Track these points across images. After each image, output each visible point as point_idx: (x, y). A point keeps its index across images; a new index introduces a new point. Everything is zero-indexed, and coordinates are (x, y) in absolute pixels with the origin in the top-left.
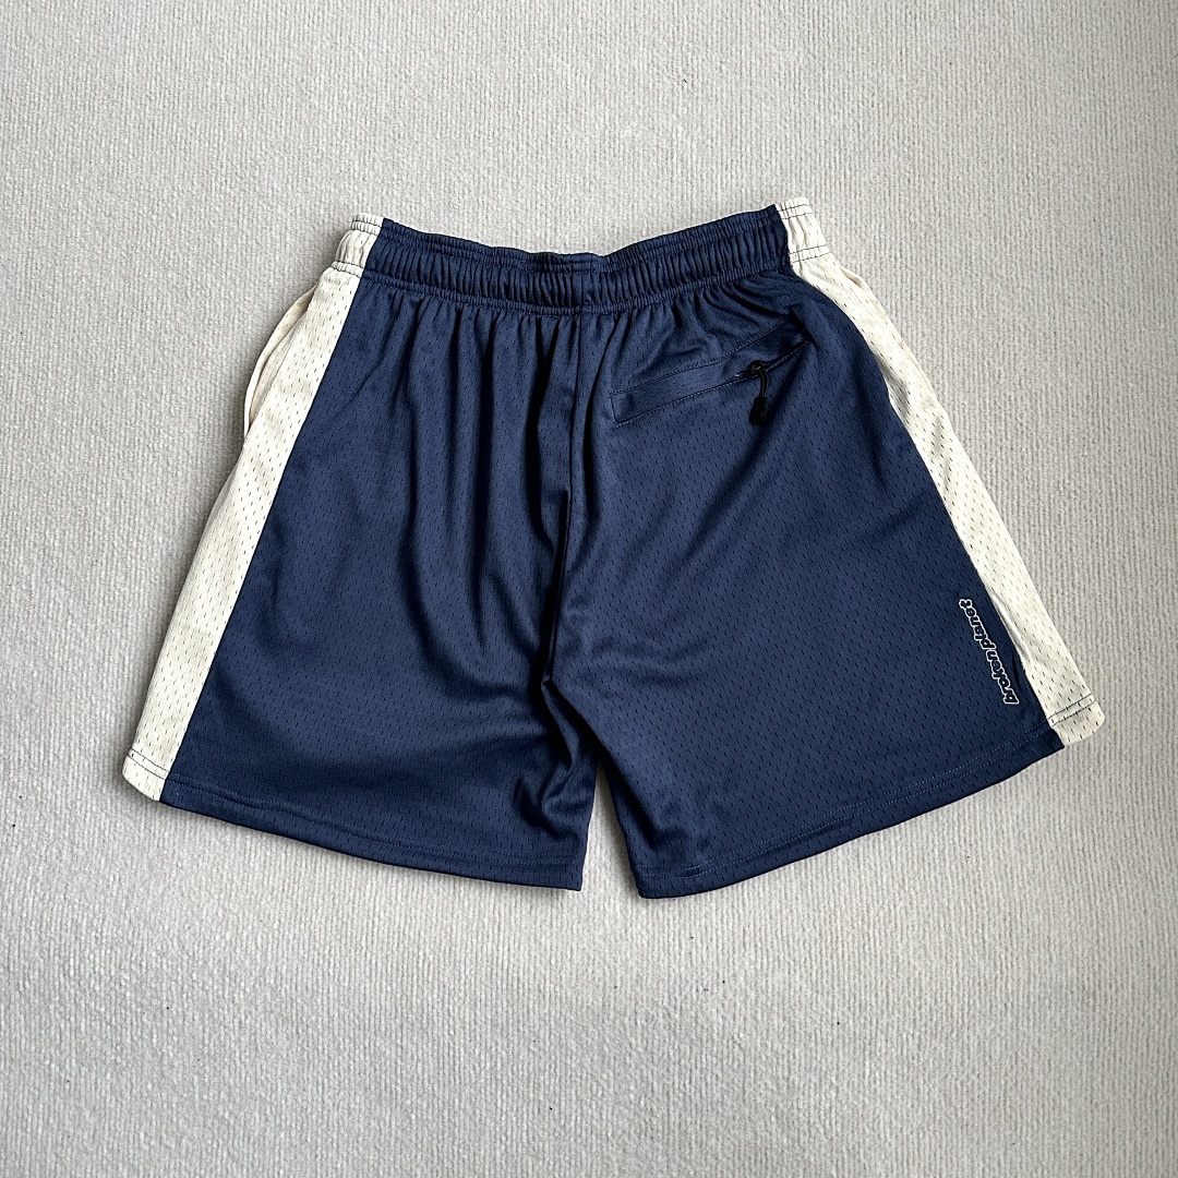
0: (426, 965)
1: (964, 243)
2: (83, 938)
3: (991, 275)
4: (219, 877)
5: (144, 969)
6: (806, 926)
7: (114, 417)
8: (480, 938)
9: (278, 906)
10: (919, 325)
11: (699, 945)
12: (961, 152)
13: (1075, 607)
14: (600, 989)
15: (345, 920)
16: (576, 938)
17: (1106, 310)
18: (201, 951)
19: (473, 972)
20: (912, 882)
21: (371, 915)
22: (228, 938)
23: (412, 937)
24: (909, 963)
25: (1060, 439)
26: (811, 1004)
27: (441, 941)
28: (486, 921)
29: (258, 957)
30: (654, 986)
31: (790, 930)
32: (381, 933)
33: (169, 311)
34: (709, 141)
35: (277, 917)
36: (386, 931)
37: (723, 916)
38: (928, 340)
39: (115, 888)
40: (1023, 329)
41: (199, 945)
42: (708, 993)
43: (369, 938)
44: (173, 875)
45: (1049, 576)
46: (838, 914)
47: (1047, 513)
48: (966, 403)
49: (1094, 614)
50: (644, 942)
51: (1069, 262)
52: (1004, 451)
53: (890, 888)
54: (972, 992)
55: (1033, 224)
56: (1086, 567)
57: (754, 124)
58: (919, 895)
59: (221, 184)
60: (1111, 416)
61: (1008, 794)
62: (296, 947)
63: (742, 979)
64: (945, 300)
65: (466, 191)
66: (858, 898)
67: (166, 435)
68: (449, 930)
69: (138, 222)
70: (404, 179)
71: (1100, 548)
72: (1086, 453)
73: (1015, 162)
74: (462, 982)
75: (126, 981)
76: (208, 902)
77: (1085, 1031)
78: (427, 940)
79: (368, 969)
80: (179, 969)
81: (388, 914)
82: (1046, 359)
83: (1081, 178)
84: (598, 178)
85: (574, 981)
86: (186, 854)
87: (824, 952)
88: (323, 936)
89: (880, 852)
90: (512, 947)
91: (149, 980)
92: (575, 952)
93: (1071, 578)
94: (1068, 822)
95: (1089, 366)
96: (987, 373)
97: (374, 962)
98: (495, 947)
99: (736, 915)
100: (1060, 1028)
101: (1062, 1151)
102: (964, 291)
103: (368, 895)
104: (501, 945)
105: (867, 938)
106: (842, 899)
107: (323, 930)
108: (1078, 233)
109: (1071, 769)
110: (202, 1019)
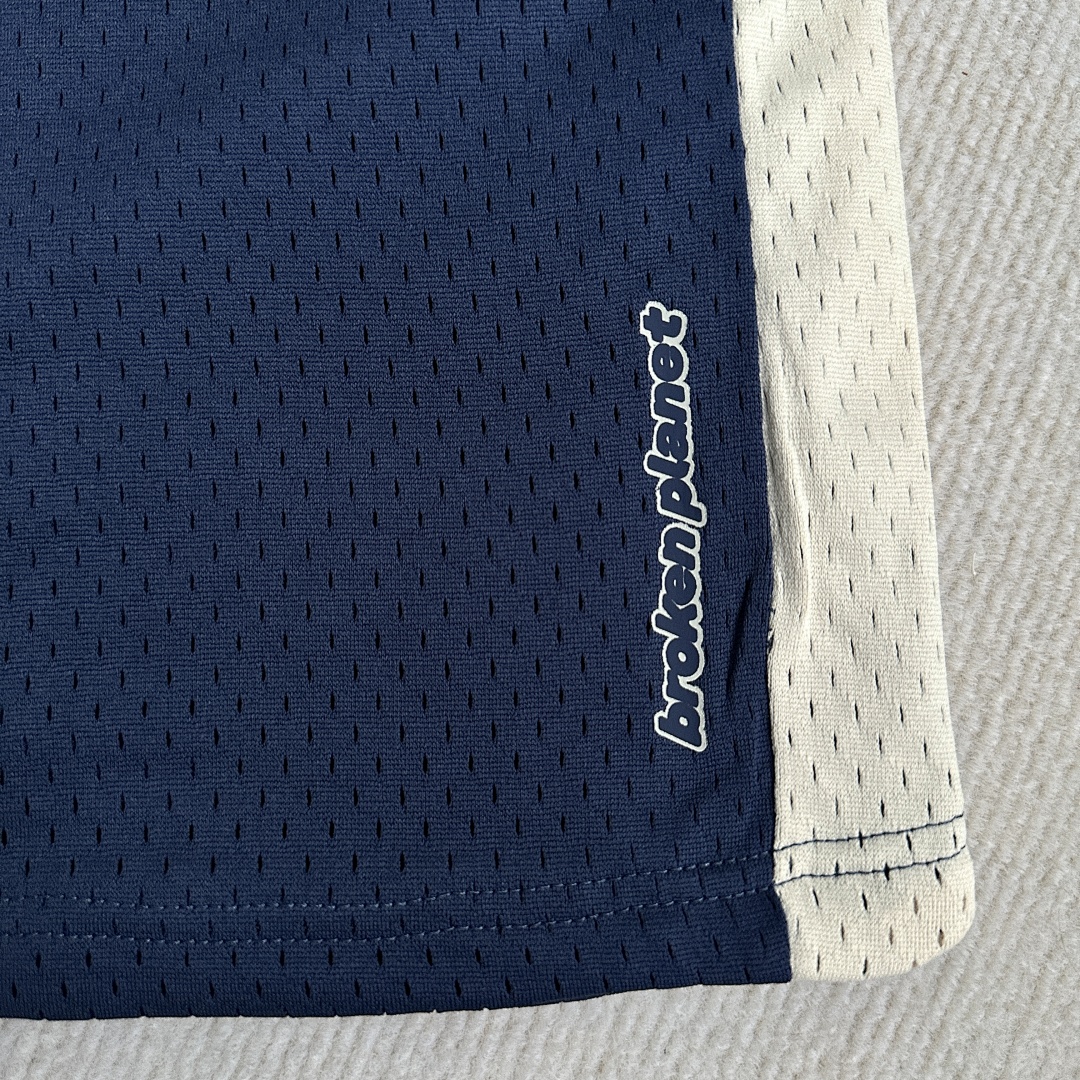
13: (994, 481)
45: (955, 344)
47: (1033, 129)
49: (1049, 528)
93: (1023, 378)
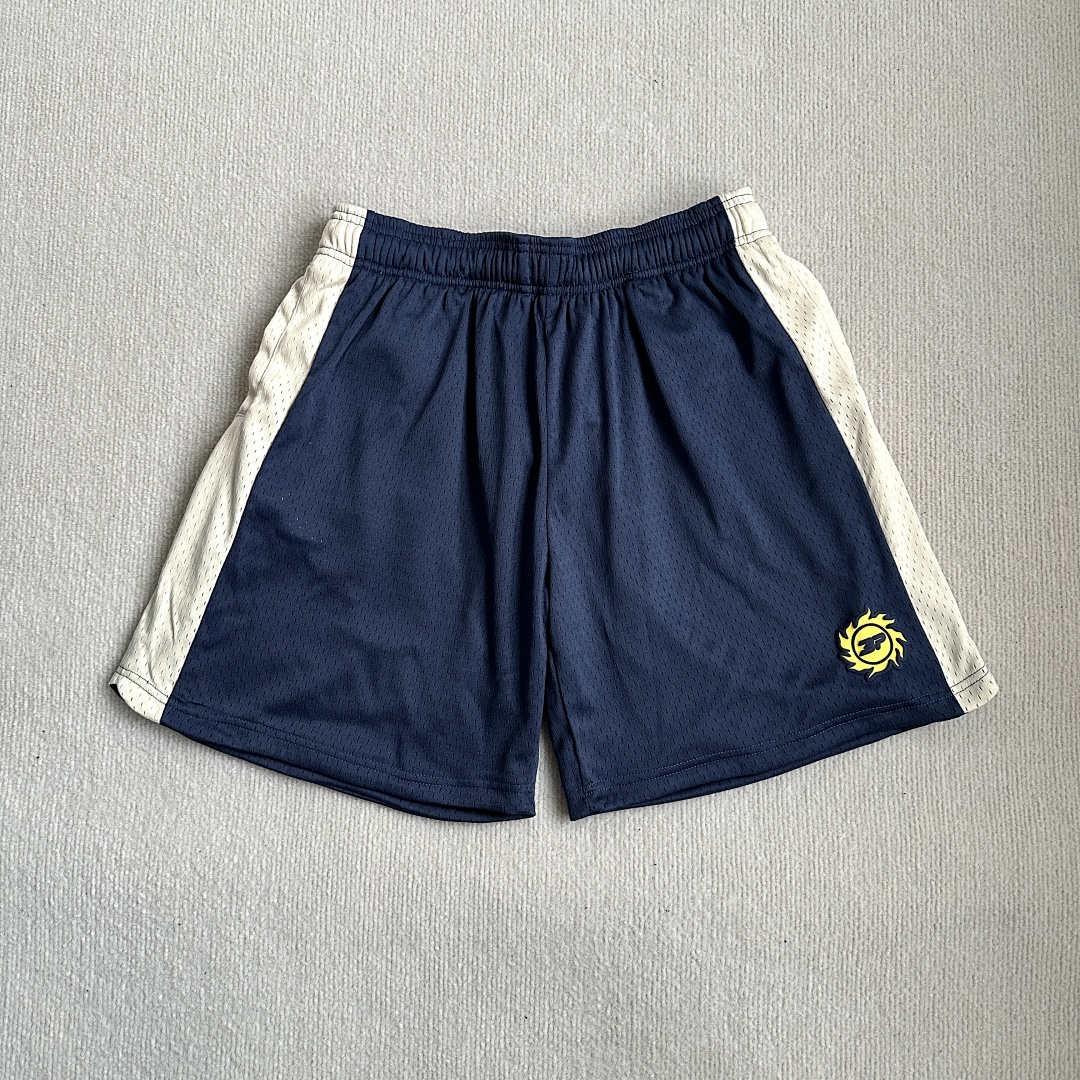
0: (415, 886)
1: (908, 235)
2: (104, 860)
3: (933, 264)
4: (226, 805)
5: (159, 889)
6: (758, 855)
7: (130, 384)
8: (463, 863)
9: (281, 832)
10: (867, 310)
11: (662, 870)
12: (907, 151)
14: (572, 909)
15: (341, 845)
16: (550, 864)
17: (1036, 298)
18: (211, 873)
19: (457, 893)
20: (853, 816)
21: (365, 841)
22: (236, 861)
23: (402, 861)
24: (849, 888)
25: (993, 416)
26: (761, 924)
27: (428, 865)
28: (469, 847)
29: (263, 877)
30: (621, 907)
31: (744, 859)
32: (374, 858)
33: (180, 287)
34: (678, 137)
35: (280, 842)
36: (379, 856)
37: (683, 846)
38: (875, 323)
39: (132, 814)
40: (960, 315)
41: (209, 867)
42: (669, 913)
43: (364, 862)
44: (185, 804)
46: (787, 844)
48: (909, 381)
50: (612, 868)
51: (1004, 254)
52: (942, 426)
53: (834, 821)
54: (905, 915)
55: (971, 219)
56: (1014, 532)
57: (718, 122)
58: (860, 828)
59: (229, 170)
60: (1040, 396)
61: (942, 737)
62: (297, 869)
63: (700, 901)
64: (891, 287)
65: (454, 180)
66: (806, 830)
67: (178, 402)
68: (436, 855)
69: (151, 205)
70: (397, 168)
71: (1028, 515)
72: (1016, 429)
73: (956, 161)
74: (448, 902)
75: (142, 899)
76: (217, 828)
77: (1005, 950)
78: (416, 864)
79: (362, 890)
80: (191, 889)
81: (380, 841)
82: (981, 341)
83: (1015, 177)
84: (575, 170)
85: (548, 903)
86: (196, 785)
87: (774, 878)
88: (321, 860)
89: (825, 788)
90: (492, 871)
91: (163, 898)
92: (549, 877)
94: (994, 762)
95: (1020, 349)
96: (928, 355)
97: (368, 883)
98: (477, 871)
99: (695, 845)
100: (983, 948)
101: (985, 1058)
102: (908, 279)
103: (362, 823)
104: (483, 869)
105: (812, 866)
106: (791, 830)
107: (321, 855)
108: (1012, 227)
109: (998, 715)
110: (210, 935)
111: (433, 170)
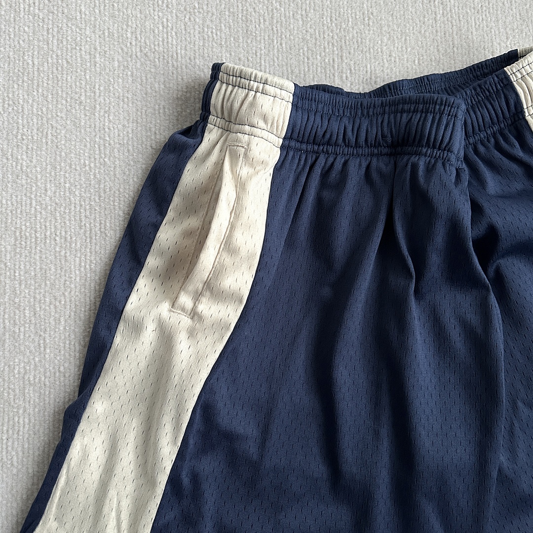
111: (240, 11)
